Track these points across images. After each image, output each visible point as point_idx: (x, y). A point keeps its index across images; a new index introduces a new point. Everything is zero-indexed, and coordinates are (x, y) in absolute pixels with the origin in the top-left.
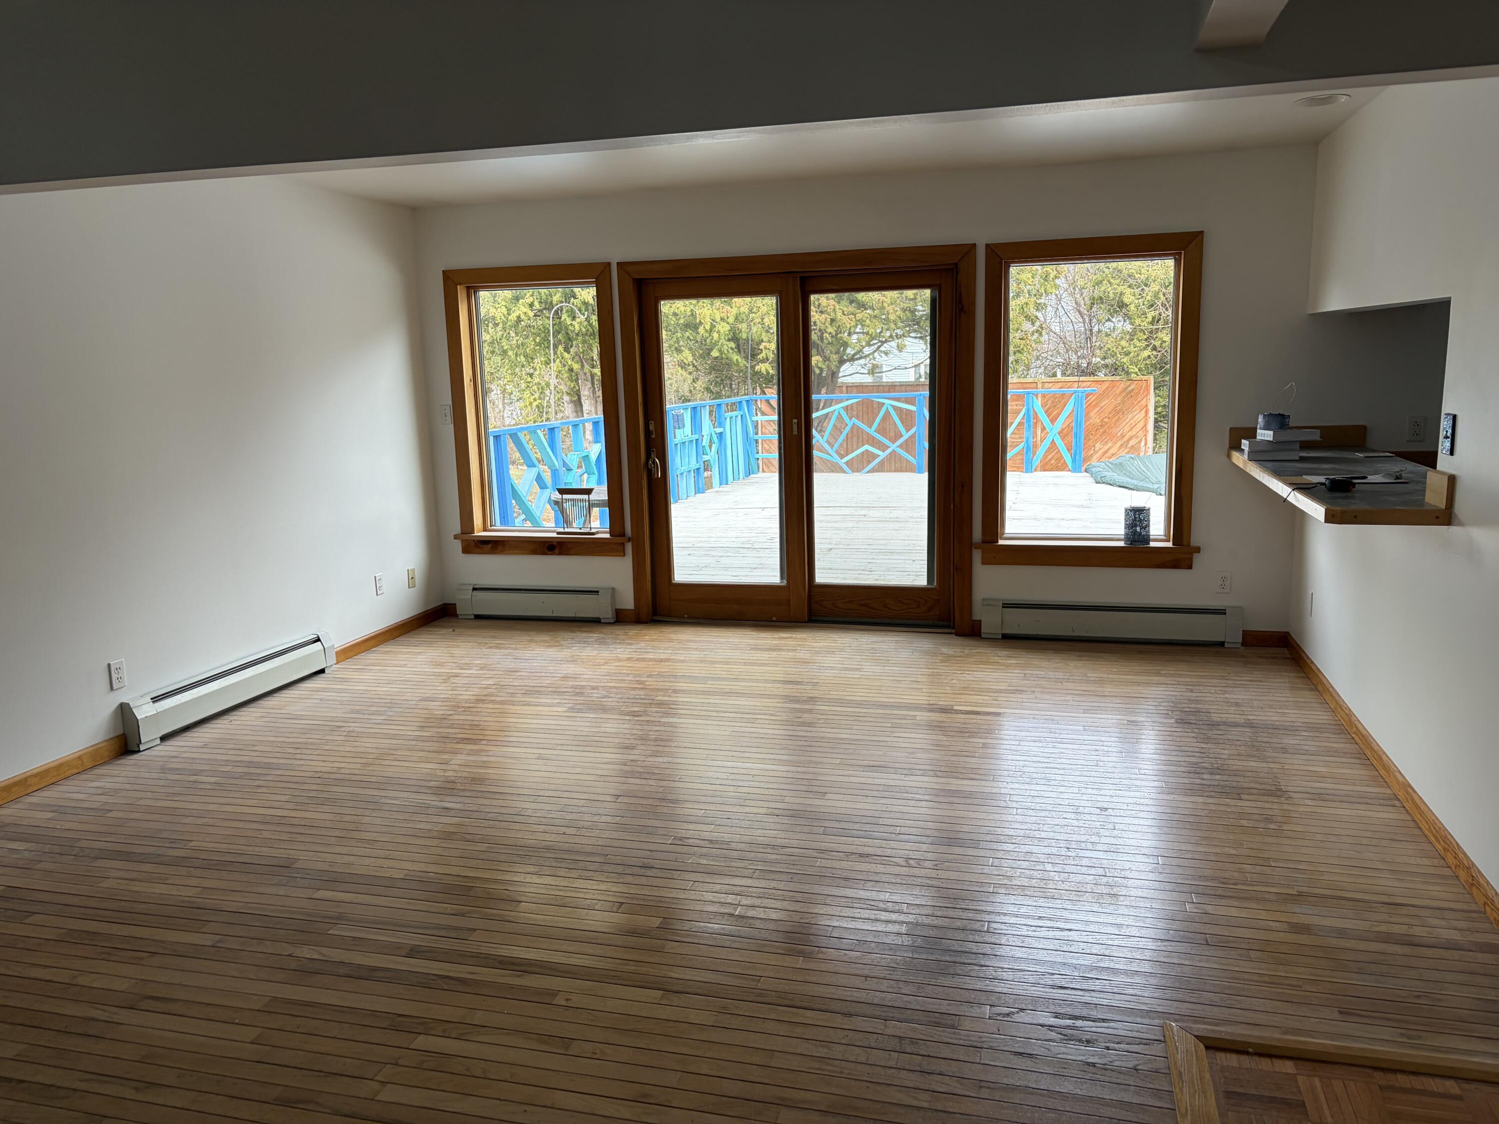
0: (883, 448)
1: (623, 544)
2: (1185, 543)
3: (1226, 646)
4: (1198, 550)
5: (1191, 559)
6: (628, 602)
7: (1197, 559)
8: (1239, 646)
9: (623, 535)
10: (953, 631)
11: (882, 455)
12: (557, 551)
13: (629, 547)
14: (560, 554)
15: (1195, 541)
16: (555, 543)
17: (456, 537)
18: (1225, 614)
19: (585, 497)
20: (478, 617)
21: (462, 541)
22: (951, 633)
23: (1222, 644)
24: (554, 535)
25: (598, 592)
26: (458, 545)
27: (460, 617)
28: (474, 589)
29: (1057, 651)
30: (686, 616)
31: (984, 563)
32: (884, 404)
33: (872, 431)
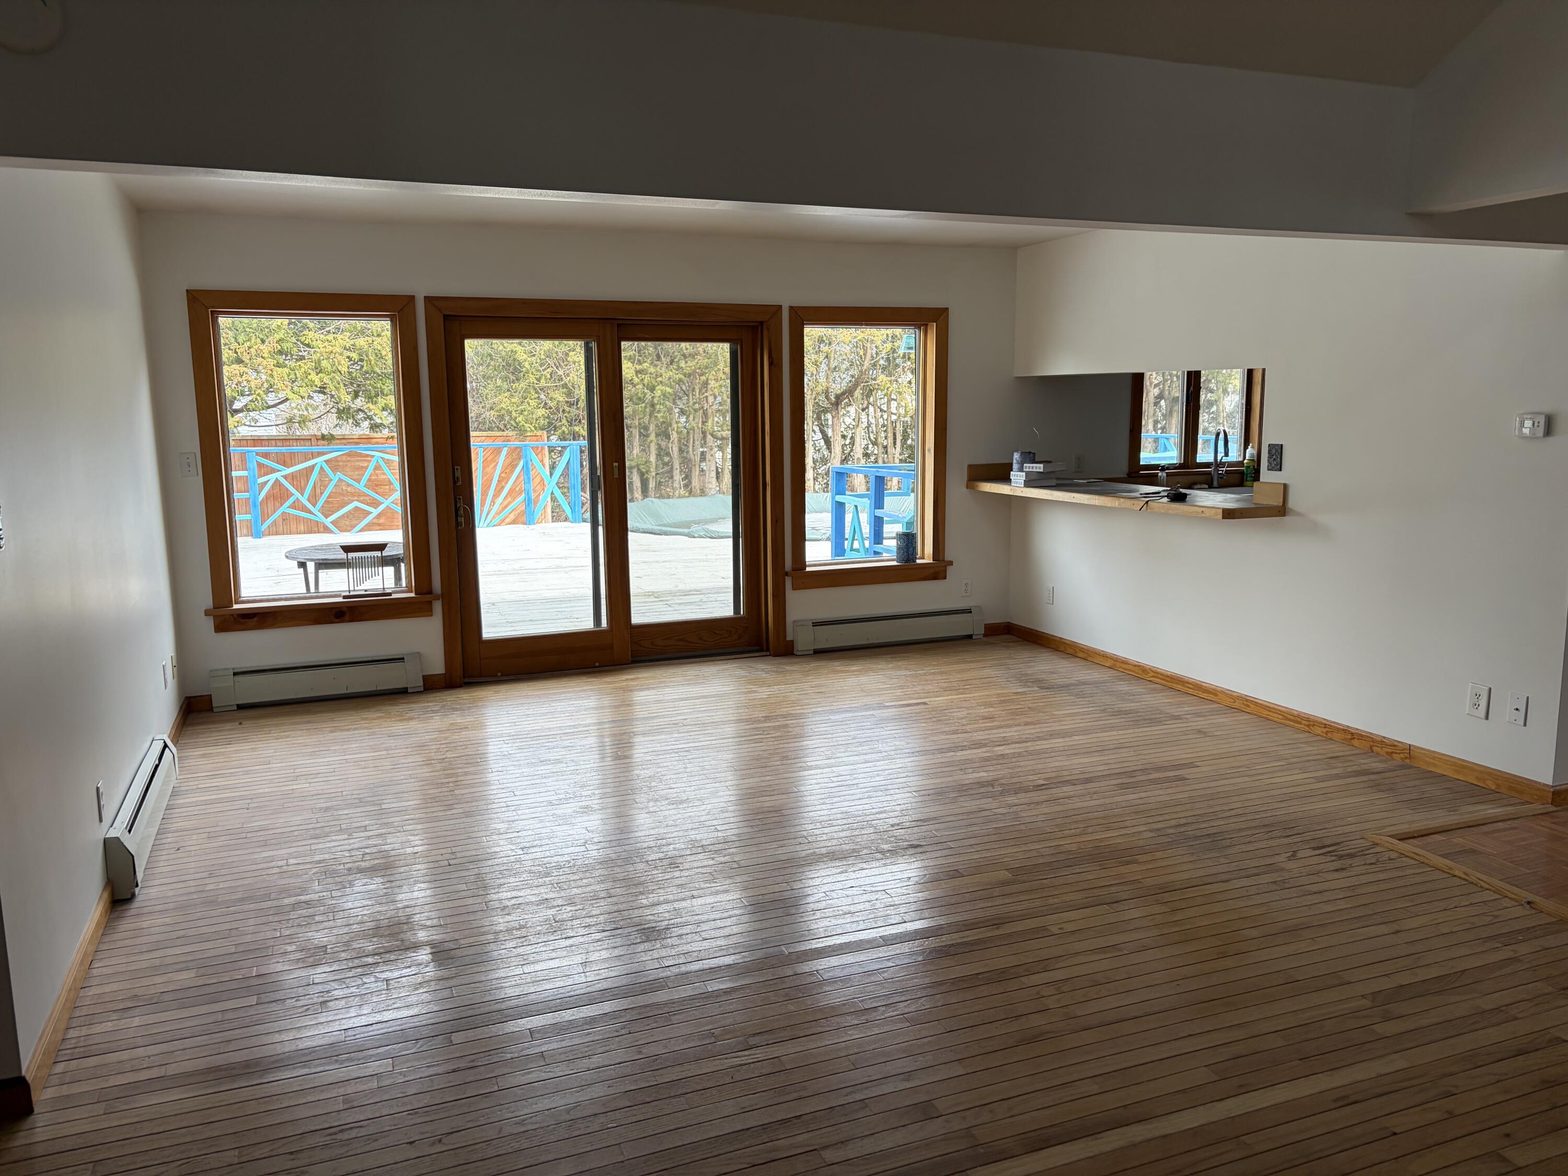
0: (375, 504)
1: (430, 603)
2: (941, 558)
3: (974, 637)
4: (951, 563)
5: (945, 571)
6: (437, 666)
7: (950, 570)
8: (982, 636)
9: (430, 592)
10: (768, 653)
11: (375, 512)
12: (347, 617)
13: (438, 607)
14: (352, 620)
15: (948, 557)
16: (345, 609)
17: (207, 613)
18: (971, 612)
19: (378, 554)
20: (240, 707)
21: (215, 617)
22: (766, 656)
23: (970, 637)
24: (340, 600)
25: (403, 659)
26: (209, 623)
27: (215, 710)
28: (235, 674)
29: (870, 656)
30: (499, 674)
31: (794, 589)
32: (373, 456)
33: (361, 486)
